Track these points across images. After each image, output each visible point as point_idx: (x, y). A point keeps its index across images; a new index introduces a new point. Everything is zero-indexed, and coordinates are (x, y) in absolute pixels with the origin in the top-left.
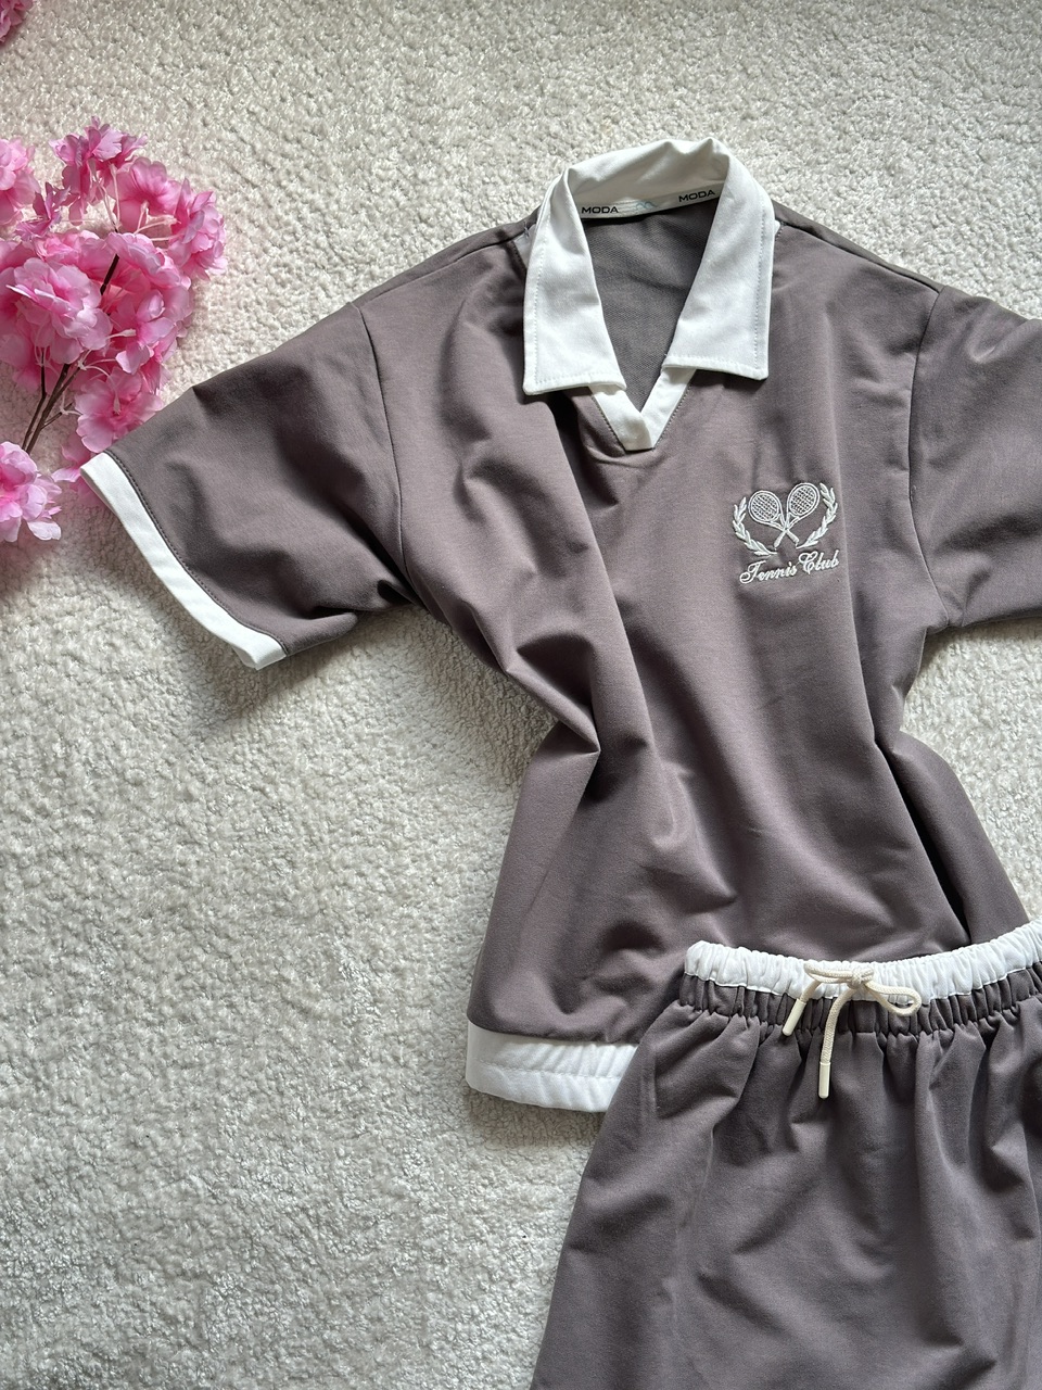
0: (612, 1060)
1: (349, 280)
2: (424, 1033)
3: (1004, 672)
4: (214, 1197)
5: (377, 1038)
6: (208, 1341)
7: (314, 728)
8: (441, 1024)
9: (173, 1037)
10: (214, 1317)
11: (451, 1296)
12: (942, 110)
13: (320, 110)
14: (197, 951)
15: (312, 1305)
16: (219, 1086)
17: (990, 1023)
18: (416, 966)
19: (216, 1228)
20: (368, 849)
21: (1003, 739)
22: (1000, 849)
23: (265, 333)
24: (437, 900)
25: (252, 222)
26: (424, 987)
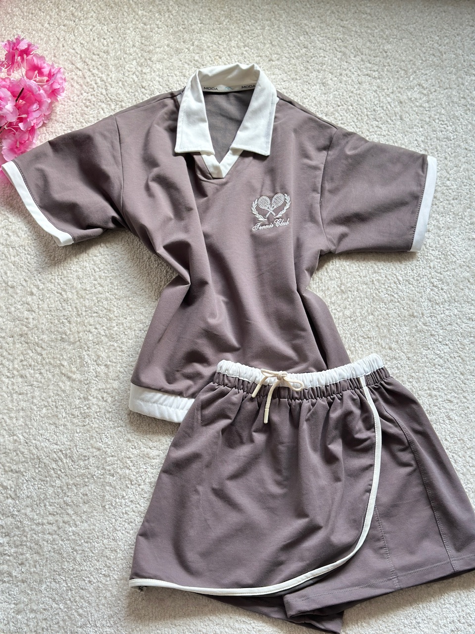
0: (186, 403)
1: (113, 107)
2: (115, 390)
3: (351, 272)
4: (27, 443)
5: (96, 390)
6: (19, 497)
7: (83, 272)
8: (122, 387)
9: (17, 383)
10: (22, 488)
11: (115, 489)
12: (345, 64)
13: (108, 44)
14: (30, 352)
15: (61, 487)
16: (33, 403)
17: (331, 399)
18: (114, 364)
19: (26, 454)
20: (100, 319)
21: (348, 297)
22: (343, 338)
23: (78, 124)
24: (125, 340)
25: (78, 83)
26: (116, 373)
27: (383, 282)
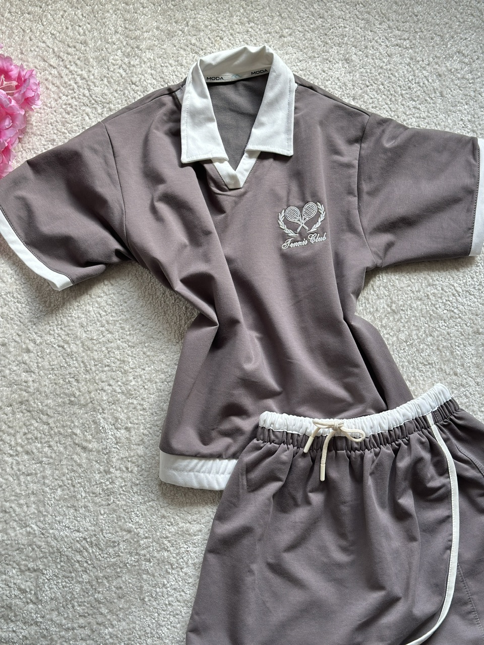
0: (227, 466)
1: (100, 111)
2: (140, 457)
3: (401, 288)
4: (43, 534)
5: (118, 459)
6: (41, 600)
7: (87, 318)
8: (148, 452)
9: (22, 461)
10: (43, 589)
11: (154, 576)
12: (370, 33)
13: (84, 33)
14: (33, 422)
15: (89, 582)
16: (44, 484)
17: (396, 445)
18: (136, 426)
19: (44, 548)
20: (113, 373)
21: (401, 318)
22: (400, 367)
23: (61, 135)
24: (145, 396)
25: (54, 84)
26: (140, 436)
27: (439, 295)
